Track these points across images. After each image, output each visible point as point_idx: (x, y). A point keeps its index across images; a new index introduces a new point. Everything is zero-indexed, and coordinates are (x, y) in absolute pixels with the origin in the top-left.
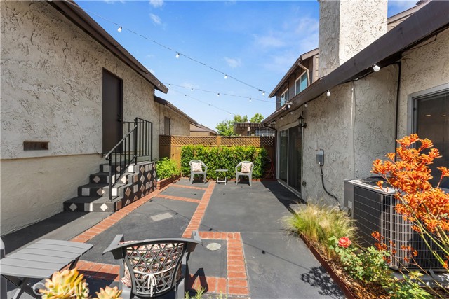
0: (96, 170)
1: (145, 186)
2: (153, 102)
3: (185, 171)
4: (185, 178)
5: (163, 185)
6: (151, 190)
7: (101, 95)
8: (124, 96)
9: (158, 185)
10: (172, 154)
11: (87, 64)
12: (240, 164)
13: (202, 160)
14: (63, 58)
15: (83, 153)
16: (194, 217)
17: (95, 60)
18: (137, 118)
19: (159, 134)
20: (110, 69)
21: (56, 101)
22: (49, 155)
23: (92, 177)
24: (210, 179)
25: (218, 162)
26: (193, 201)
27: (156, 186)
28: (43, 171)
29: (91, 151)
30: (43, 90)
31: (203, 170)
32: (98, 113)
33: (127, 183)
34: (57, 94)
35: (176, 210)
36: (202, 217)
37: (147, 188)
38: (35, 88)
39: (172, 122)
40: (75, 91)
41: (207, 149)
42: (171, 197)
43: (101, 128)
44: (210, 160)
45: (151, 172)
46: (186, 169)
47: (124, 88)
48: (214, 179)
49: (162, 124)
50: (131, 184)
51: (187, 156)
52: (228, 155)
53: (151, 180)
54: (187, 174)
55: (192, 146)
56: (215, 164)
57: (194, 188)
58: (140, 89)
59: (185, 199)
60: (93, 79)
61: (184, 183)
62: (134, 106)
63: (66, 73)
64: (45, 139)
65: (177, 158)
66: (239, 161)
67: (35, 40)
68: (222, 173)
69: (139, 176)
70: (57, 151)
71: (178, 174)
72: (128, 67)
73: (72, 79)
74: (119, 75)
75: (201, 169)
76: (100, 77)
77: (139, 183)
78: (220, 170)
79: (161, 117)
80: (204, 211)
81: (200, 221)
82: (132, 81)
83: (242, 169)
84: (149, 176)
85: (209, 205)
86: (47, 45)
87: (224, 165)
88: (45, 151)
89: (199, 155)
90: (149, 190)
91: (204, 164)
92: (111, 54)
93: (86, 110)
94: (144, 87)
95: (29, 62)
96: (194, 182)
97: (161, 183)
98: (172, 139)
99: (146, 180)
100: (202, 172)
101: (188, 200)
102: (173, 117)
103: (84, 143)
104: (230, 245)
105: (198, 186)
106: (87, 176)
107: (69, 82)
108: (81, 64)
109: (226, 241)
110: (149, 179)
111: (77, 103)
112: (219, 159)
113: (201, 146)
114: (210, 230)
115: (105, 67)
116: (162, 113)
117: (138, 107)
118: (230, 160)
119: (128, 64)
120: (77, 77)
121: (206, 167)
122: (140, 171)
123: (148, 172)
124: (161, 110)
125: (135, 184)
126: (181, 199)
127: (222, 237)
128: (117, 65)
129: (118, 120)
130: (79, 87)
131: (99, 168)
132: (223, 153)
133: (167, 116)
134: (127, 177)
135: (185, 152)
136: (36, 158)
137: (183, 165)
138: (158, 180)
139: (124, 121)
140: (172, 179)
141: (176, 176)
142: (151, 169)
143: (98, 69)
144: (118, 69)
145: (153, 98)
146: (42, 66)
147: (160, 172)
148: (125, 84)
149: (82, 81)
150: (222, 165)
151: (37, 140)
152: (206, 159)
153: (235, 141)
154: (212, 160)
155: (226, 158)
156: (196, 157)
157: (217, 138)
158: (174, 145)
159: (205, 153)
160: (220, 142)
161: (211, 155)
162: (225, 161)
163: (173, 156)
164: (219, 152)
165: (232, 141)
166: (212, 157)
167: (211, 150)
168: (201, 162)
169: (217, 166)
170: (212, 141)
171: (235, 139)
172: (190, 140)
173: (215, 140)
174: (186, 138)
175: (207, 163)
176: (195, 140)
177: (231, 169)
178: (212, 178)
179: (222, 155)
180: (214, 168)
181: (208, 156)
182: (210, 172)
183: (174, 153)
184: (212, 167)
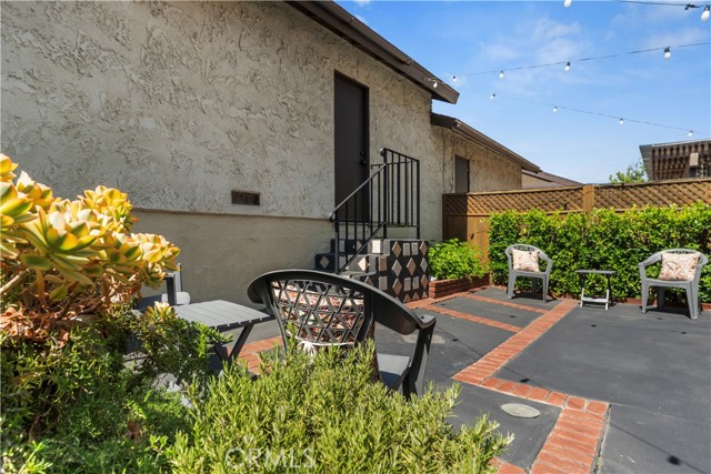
0: (324, 248)
1: (402, 282)
2: (429, 125)
3: (497, 271)
4: (500, 287)
5: (442, 290)
6: (416, 296)
7: (332, 118)
8: (371, 118)
9: (432, 289)
10: (469, 233)
11: (311, 67)
12: (656, 256)
13: (539, 245)
14: (278, 64)
15: (306, 216)
16: (495, 352)
17: (322, 59)
18: (385, 150)
19: (442, 192)
20: (347, 72)
21: (270, 132)
22: (261, 214)
23: (318, 258)
24: (563, 294)
25: (586, 251)
26: (503, 326)
27: (427, 290)
28: (253, 237)
29: (317, 214)
30: (253, 116)
31: (542, 269)
32: (327, 149)
33: (367, 270)
34: (270, 121)
35: (456, 335)
36: (513, 355)
37: (407, 288)
38: (242, 114)
39: (473, 167)
40: (294, 114)
41: (557, 220)
42: (453, 313)
43: (332, 175)
44: (562, 246)
45: (417, 259)
46: (500, 266)
47: (371, 103)
48: (573, 295)
49: (450, 172)
50: (374, 273)
51: (505, 234)
52: (615, 232)
53: (416, 274)
54: (502, 280)
55: (513, 214)
56: (576, 258)
57: (514, 305)
58: (401, 102)
59: (482, 321)
60: (319, 92)
61: (494, 296)
62: (391, 136)
63: (280, 87)
64: (255, 189)
65: (481, 242)
66: (655, 249)
67: (245, 43)
69: (390, 261)
70: (271, 208)
71: (480, 276)
72: (379, 63)
73: (290, 95)
74: (362, 80)
75: (535, 267)
76: (330, 87)
77: (389, 274)
79: (448, 158)
80: (522, 348)
81: (506, 362)
82: (386, 88)
83: (665, 270)
84: (411, 265)
85: (539, 340)
86: (258, 48)
87: (604, 261)
88: (255, 207)
89: (534, 233)
90: (411, 293)
91: (543, 255)
92: (348, 44)
93: (310, 144)
94: (409, 97)
95: (237, 78)
96: (516, 296)
97: (437, 286)
98: (470, 201)
99: (405, 273)
100: (538, 274)
101: (491, 323)
102: (476, 157)
103: (307, 200)
104: (564, 418)
105: (525, 305)
106: (312, 257)
107: (286, 101)
108: (301, 69)
109: (559, 410)
110: (412, 271)
111: (296, 134)
112: (590, 245)
113: (539, 214)
114: (525, 381)
115: (338, 69)
116: (450, 149)
117: (398, 139)
118: (623, 246)
119: (378, 58)
120: (297, 92)
121: (550, 263)
122: (392, 252)
123: (408, 258)
124: (448, 143)
125: (383, 274)
126: (475, 319)
127: (550, 401)
128: (358, 63)
129: (362, 163)
130: (300, 108)
131: (329, 245)
132: (602, 229)
133: (462, 154)
134: (367, 259)
135: (497, 227)
136: (246, 216)
137: (493, 257)
138: (433, 279)
139: (371, 163)
140: (465, 284)
141: (475, 278)
142: (415, 252)
143: (327, 73)
144: (360, 68)
145: (427, 119)
146: (252, 81)
147: (439, 264)
148: (371, 96)
149: (304, 97)
150: (597, 258)
151: (246, 190)
152: (551, 244)
153: (641, 196)
154: (569, 247)
155: (611, 240)
156: (524, 239)
157: (584, 192)
158: (473, 213)
159: (549, 230)
160: (593, 202)
161: (565, 235)
162: (608, 250)
163: (472, 238)
164: (588, 226)
165: (631, 195)
166: (569, 238)
167: (564, 222)
168: (538, 250)
169: (584, 263)
170: (568, 200)
171: (642, 189)
172: (510, 200)
173: (579, 195)
174: (500, 197)
175: (555, 254)
176: (523, 199)
177: (626, 270)
178: (568, 291)
179: (597, 232)
180: (573, 267)
181: (556, 237)
182: (563, 276)
183: (476, 231)
184: (568, 263)
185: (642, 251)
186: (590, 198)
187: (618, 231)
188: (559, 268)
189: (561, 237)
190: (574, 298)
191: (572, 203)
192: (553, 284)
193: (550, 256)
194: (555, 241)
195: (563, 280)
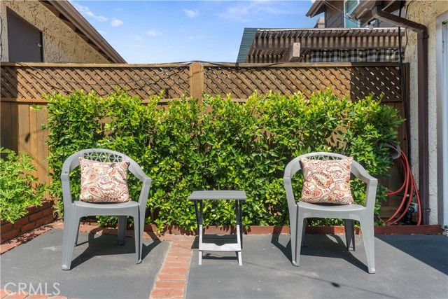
10: (22, 133)
12: (295, 164)
13: (130, 151)
24: (167, 229)
25: (199, 158)
31: (135, 196)
44: (165, 153)
48: (185, 230)
52: (236, 129)
55: (90, 99)
56: (185, 170)
68: (215, 204)
75: (121, 191)
78: (206, 195)
83: (311, 186)
87: (223, 173)
89: (122, 131)
91: (136, 168)
98: (22, 77)
100: (126, 206)
112: (203, 149)
113: (129, 100)
121: (147, 180)
132: (217, 124)
150: (213, 170)
152: (148, 149)
153: (258, 82)
154: (175, 153)
155: (230, 141)
156: (107, 141)
157: (190, 72)
158: (29, 99)
159: (145, 125)
160: (203, 86)
161: (169, 134)
162: (228, 157)
163: (27, 138)
164: (201, 118)
165: (246, 81)
166: (173, 138)
167: (167, 114)
168: (126, 159)
169: (196, 177)
170: (170, 83)
171: (258, 73)
172: (87, 78)
173: (184, 77)
174: (73, 74)
175: (154, 164)
176: (106, 78)
177: (250, 185)
178: (174, 223)
179: (211, 130)
180: (181, 186)
181: (155, 138)
182: (168, 199)
183: (34, 128)
184: (174, 178)
185: (270, 157)
186: (198, 81)
187: (239, 127)
188: (162, 186)
189: (163, 138)
190: (183, 232)
191: (175, 87)
192: (153, 214)
193: (147, 167)
194: (154, 145)
195: (166, 206)
